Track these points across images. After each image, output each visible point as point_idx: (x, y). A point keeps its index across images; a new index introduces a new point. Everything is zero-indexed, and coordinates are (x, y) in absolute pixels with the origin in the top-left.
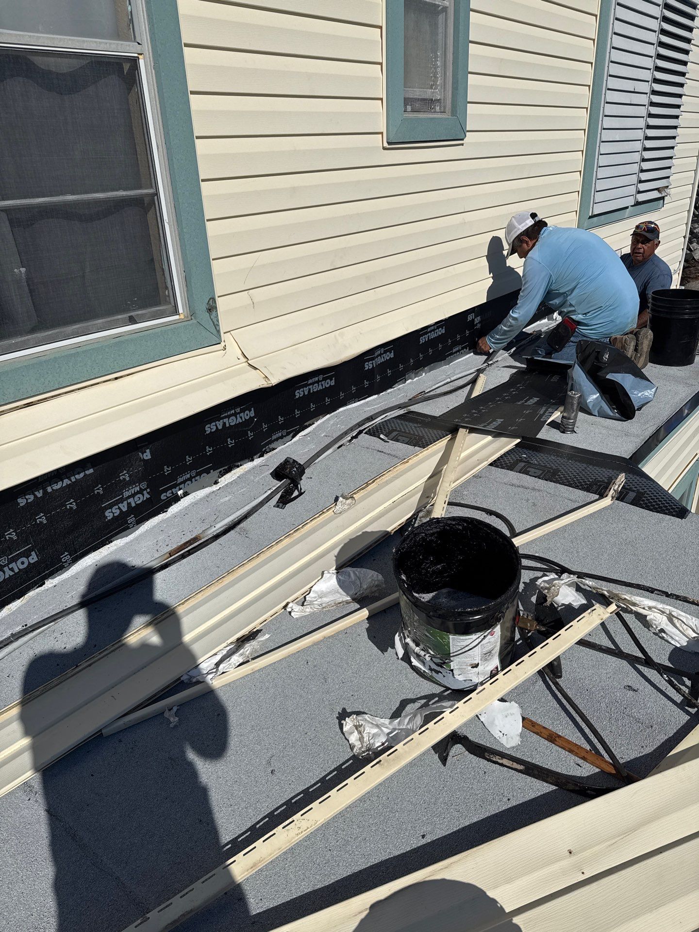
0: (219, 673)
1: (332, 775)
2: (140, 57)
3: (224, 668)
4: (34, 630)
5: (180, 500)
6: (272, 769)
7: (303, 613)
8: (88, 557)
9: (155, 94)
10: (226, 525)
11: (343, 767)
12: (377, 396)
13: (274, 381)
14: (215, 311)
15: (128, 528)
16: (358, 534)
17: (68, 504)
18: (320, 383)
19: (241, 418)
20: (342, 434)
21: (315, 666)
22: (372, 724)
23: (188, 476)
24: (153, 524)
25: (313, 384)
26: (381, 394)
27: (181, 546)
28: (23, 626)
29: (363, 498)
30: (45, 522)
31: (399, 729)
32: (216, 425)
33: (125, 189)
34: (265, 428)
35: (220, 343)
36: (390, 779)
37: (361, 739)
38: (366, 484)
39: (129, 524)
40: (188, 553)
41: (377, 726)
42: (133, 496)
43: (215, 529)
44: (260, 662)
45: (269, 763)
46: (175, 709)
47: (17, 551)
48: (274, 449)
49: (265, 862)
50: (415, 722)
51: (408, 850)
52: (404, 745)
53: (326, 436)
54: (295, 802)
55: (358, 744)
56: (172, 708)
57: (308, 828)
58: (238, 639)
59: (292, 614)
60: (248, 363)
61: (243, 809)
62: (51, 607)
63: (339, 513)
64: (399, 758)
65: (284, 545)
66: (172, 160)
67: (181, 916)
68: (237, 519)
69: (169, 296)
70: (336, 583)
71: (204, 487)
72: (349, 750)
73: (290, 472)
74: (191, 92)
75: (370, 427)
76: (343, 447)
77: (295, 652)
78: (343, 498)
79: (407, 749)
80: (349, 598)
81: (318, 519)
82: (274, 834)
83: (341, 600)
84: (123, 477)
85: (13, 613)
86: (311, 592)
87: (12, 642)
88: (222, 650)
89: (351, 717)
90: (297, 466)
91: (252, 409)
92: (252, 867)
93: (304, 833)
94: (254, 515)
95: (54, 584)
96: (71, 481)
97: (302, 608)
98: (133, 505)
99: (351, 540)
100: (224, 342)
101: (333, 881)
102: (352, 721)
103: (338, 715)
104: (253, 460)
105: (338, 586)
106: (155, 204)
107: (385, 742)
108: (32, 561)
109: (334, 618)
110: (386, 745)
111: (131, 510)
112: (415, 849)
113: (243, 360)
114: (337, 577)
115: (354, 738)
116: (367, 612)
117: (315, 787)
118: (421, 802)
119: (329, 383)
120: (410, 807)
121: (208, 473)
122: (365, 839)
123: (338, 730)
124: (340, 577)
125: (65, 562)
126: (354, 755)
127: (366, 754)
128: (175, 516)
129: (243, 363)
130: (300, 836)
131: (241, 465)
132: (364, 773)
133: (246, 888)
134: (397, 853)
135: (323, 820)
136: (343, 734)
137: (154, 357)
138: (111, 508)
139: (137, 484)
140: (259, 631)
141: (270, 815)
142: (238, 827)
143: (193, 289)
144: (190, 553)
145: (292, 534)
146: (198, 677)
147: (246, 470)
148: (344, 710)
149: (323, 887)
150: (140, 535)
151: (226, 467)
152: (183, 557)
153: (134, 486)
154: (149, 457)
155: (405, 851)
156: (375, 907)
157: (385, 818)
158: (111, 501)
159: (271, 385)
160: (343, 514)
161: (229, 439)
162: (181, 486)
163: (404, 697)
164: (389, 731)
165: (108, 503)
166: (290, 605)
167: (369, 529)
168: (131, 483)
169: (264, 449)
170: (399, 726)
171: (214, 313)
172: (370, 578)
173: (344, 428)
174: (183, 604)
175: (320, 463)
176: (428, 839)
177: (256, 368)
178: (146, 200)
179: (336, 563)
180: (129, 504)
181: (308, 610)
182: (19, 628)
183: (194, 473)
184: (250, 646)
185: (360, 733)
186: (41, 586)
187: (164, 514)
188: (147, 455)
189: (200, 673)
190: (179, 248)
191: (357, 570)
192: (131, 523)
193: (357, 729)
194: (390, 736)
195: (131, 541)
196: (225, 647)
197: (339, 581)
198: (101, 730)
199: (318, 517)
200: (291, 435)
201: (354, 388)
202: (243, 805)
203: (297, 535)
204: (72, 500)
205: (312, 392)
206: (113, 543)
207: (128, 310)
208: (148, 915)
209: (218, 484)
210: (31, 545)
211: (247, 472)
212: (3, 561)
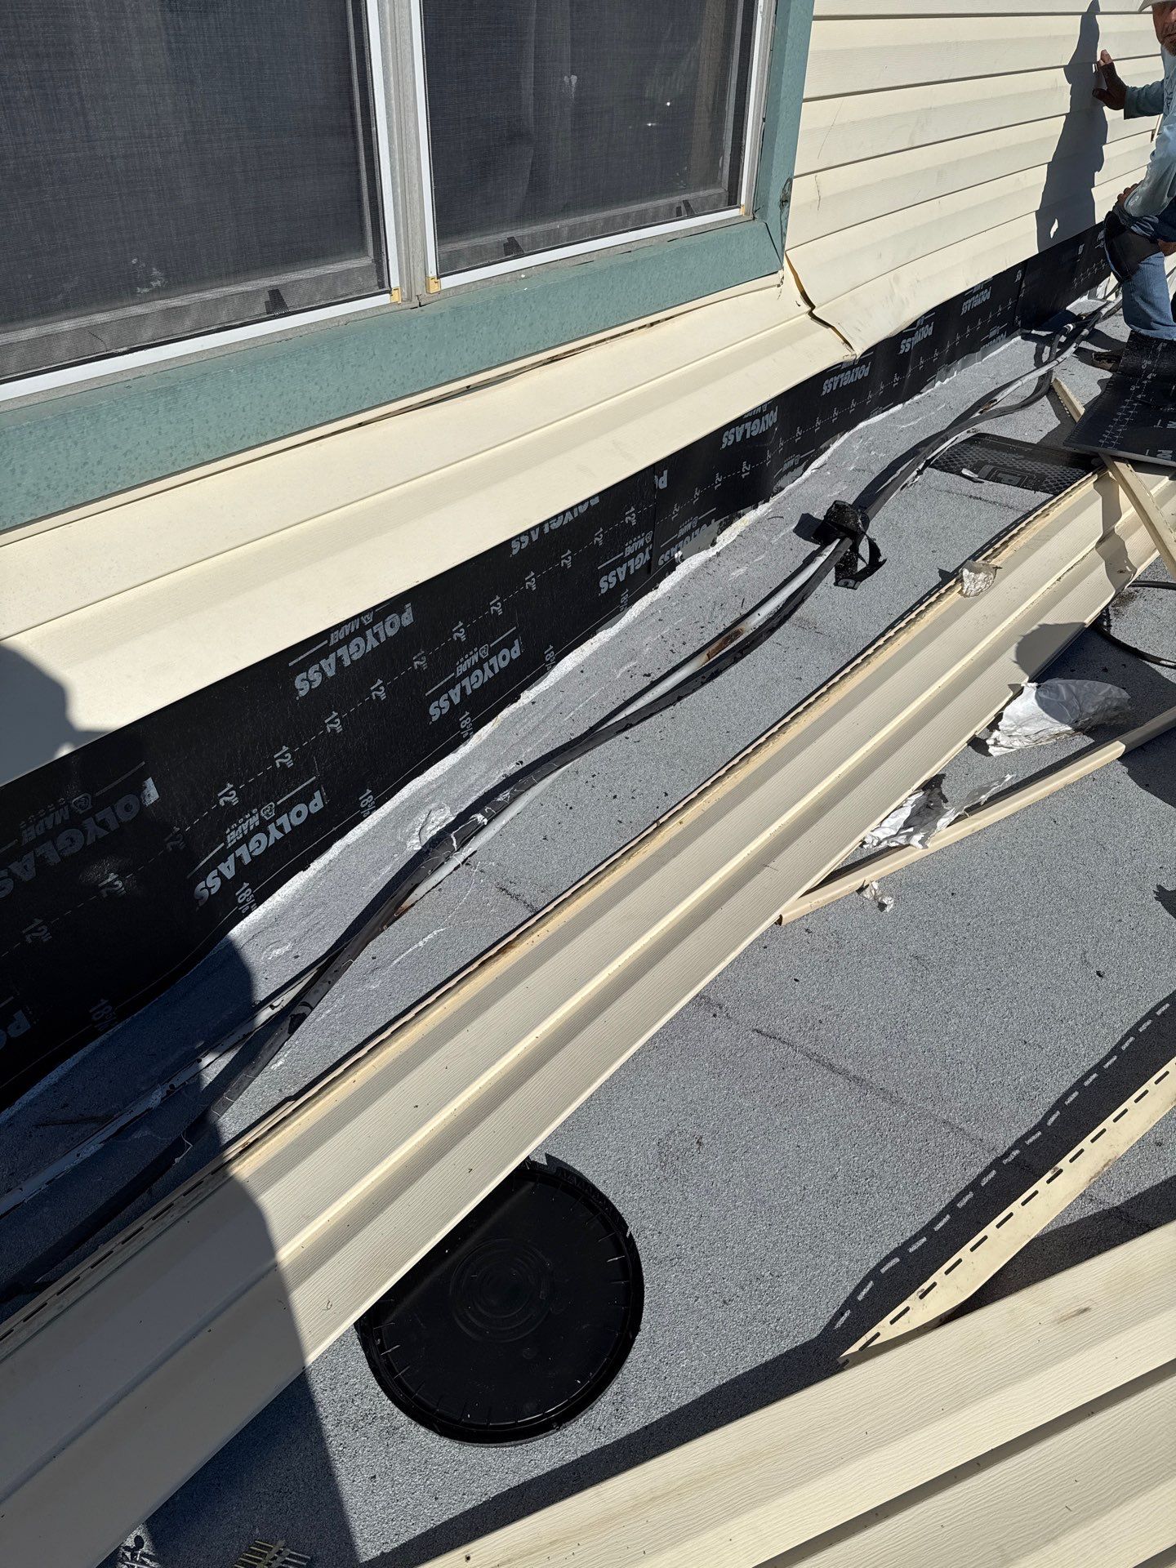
5: (678, 567)
6: (1095, 969)
12: (901, 405)
13: (859, 351)
14: (787, 205)
15: (619, 612)
18: (853, 370)
19: (766, 422)
21: (1071, 827)
23: (689, 526)
25: (845, 370)
26: (908, 403)
28: (518, 764)
30: (534, 588)
32: (735, 434)
34: (782, 447)
35: (776, 272)
39: (621, 605)
40: (740, 653)
42: (633, 554)
43: (759, 617)
44: (986, 819)
45: (1085, 962)
47: (499, 637)
48: (782, 489)
53: (860, 470)
60: (813, 315)
63: (976, 595)
65: (903, 646)
70: (1036, 704)
71: (699, 550)
78: (970, 571)
80: (1069, 728)
81: (938, 605)
83: (1056, 730)
84: (629, 518)
86: (1004, 716)
91: (777, 408)
95: (531, 700)
96: (573, 516)
98: (631, 571)
100: (783, 269)
103: (1155, 895)
104: (755, 507)
105: (1041, 710)
108: (514, 657)
109: (1061, 758)
111: (628, 580)
113: (803, 307)
114: (1037, 693)
116: (1119, 747)
119: (864, 371)
121: (709, 523)
125: (548, 662)
128: (668, 597)
129: (804, 313)
131: (744, 515)
138: (608, 573)
139: (642, 535)
147: (750, 524)
148: (1159, 887)
150: (630, 626)
151: (724, 518)
152: (734, 659)
153: (639, 537)
154: (665, 483)
158: (609, 562)
161: (744, 464)
162: (680, 545)
165: (606, 564)
167: (1049, 619)
168: (636, 531)
171: (786, 209)
172: (1101, 695)
177: (827, 326)
179: (1025, 672)
180: (626, 570)
182: (512, 768)
183: (695, 522)
186: (516, 701)
187: (654, 592)
191: (1074, 684)
192: (622, 603)
195: (618, 636)
197: (1041, 702)
200: (804, 464)
204: (568, 552)
205: (841, 385)
206: (597, 635)
207: (677, 191)
209: (716, 546)
210: (515, 628)
211: (752, 528)
212: (484, 651)
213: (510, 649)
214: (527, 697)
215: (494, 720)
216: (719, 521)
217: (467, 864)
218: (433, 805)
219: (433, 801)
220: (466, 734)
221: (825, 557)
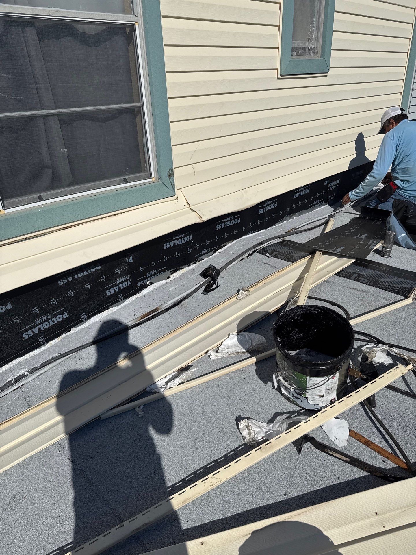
0: (167, 388)
1: (231, 453)
2: (136, 24)
3: (170, 385)
4: (64, 356)
5: (148, 287)
6: (196, 446)
7: (217, 357)
8: (96, 316)
9: (144, 46)
10: (173, 303)
11: (238, 449)
12: (265, 230)
13: (205, 219)
14: (172, 176)
15: (119, 301)
16: (251, 313)
17: (86, 286)
18: (231, 221)
19: (184, 240)
20: (243, 252)
21: (223, 389)
22: (257, 425)
23: (153, 273)
24: (132, 300)
25: (227, 221)
26: (268, 229)
27: (148, 313)
28: (58, 354)
29: (254, 291)
30: (73, 295)
31: (273, 430)
32: (170, 244)
33: (124, 103)
34: (198, 247)
35: (174, 196)
36: (267, 458)
37: (250, 434)
38: (257, 283)
39: (119, 299)
40: (151, 318)
41: (260, 427)
42: (122, 283)
43: (167, 305)
44: (191, 384)
45: (195, 443)
46: (142, 407)
47: (56, 311)
48: (202, 260)
49: (191, 500)
50: (282, 427)
51: (275, 502)
52: (275, 439)
53: (233, 253)
54: (209, 467)
55: (247, 437)
56: (140, 406)
57: (217, 483)
58: (179, 369)
59: (211, 357)
60: (190, 208)
61: (178, 468)
62: (74, 344)
63: (240, 299)
64: (272, 447)
65: (207, 317)
66: (152, 86)
67: (142, 526)
68: (179, 300)
69: (147, 167)
70: (237, 340)
71: (161, 280)
72: (242, 440)
73: (212, 273)
74: (164, 44)
75: (261, 249)
76: (243, 260)
77: (212, 379)
78: (243, 291)
79: (277, 442)
80: (244, 350)
81: (227, 302)
82: (197, 484)
83: (239, 351)
84: (117, 272)
85: (53, 346)
86: (222, 345)
87: (52, 362)
88: (170, 374)
89: (244, 420)
90: (216, 270)
91: (191, 235)
92: (183, 502)
93: (214, 485)
94: (189, 298)
95: (76, 331)
96: (88, 272)
97: (217, 354)
98: (122, 288)
99: (247, 316)
100: (177, 195)
101: (230, 515)
102: (245, 423)
103: (236, 419)
104: (190, 266)
105: (238, 343)
106: (141, 112)
107: (264, 437)
108: (65, 317)
109: (235, 361)
110: (264, 438)
111: (121, 291)
112: (280, 502)
113: (187, 206)
115: (245, 433)
116: (255, 359)
117: (221, 460)
118: (285, 474)
119: (237, 221)
120: (278, 477)
121: (164, 272)
122: (250, 493)
123: (236, 427)
124: (239, 337)
125: (83, 319)
126: (245, 443)
127: (252, 443)
128: (145, 296)
129: (187, 208)
130: (212, 487)
131: (183, 268)
132: (251, 454)
133: (180, 514)
134: (269, 503)
135: (226, 479)
136: (239, 430)
137: (137, 203)
138: (110, 289)
139: (125, 276)
140: (190, 366)
141: (195, 473)
142: (176, 478)
143: (161, 163)
144: (152, 318)
145: (212, 310)
146: (155, 389)
147: (186, 271)
148: (240, 415)
149: (224, 518)
150: (125, 306)
151: (174, 269)
152: (149, 319)
153: (123, 277)
154: (132, 261)
155: (274, 502)
156: (255, 533)
157: (262, 482)
158: (110, 285)
159: (203, 221)
160: (242, 300)
161: (177, 253)
162: (149, 279)
163: (276, 411)
164: (266, 430)
165: (108, 286)
166: (209, 352)
167: (258, 310)
168: (121, 275)
169: (197, 259)
170: (272, 428)
171: (172, 178)
172: (257, 339)
173: (245, 249)
174: (148, 346)
175: (229, 269)
176: (288, 497)
177: (194, 211)
178: (136, 109)
179: (237, 329)
180: (120, 288)
181: (220, 355)
182: (56, 355)
183: (156, 271)
184: (186, 374)
185: (249, 430)
186: (69, 331)
187: (139, 294)
188: (131, 260)
189: (157, 387)
190: (154, 138)
191: (250, 334)
192: (120, 298)
193: (247, 428)
194: (267, 433)
195: (120, 309)
196: (171, 373)
197: (239, 340)
198: (100, 416)
199: (227, 301)
200: (213, 251)
201: (251, 225)
202: (179, 466)
203: (215, 311)
204: (88, 284)
205: (226, 226)
206: (110, 309)
207: (124, 175)
208: (123, 523)
209: (170, 279)
210: (64, 308)
212: (49, 316)
213: (62, 315)
214: (74, 330)
215: (58, 338)
216: (170, 271)
217: (20, 389)
219: (24, 365)
220: (43, 343)
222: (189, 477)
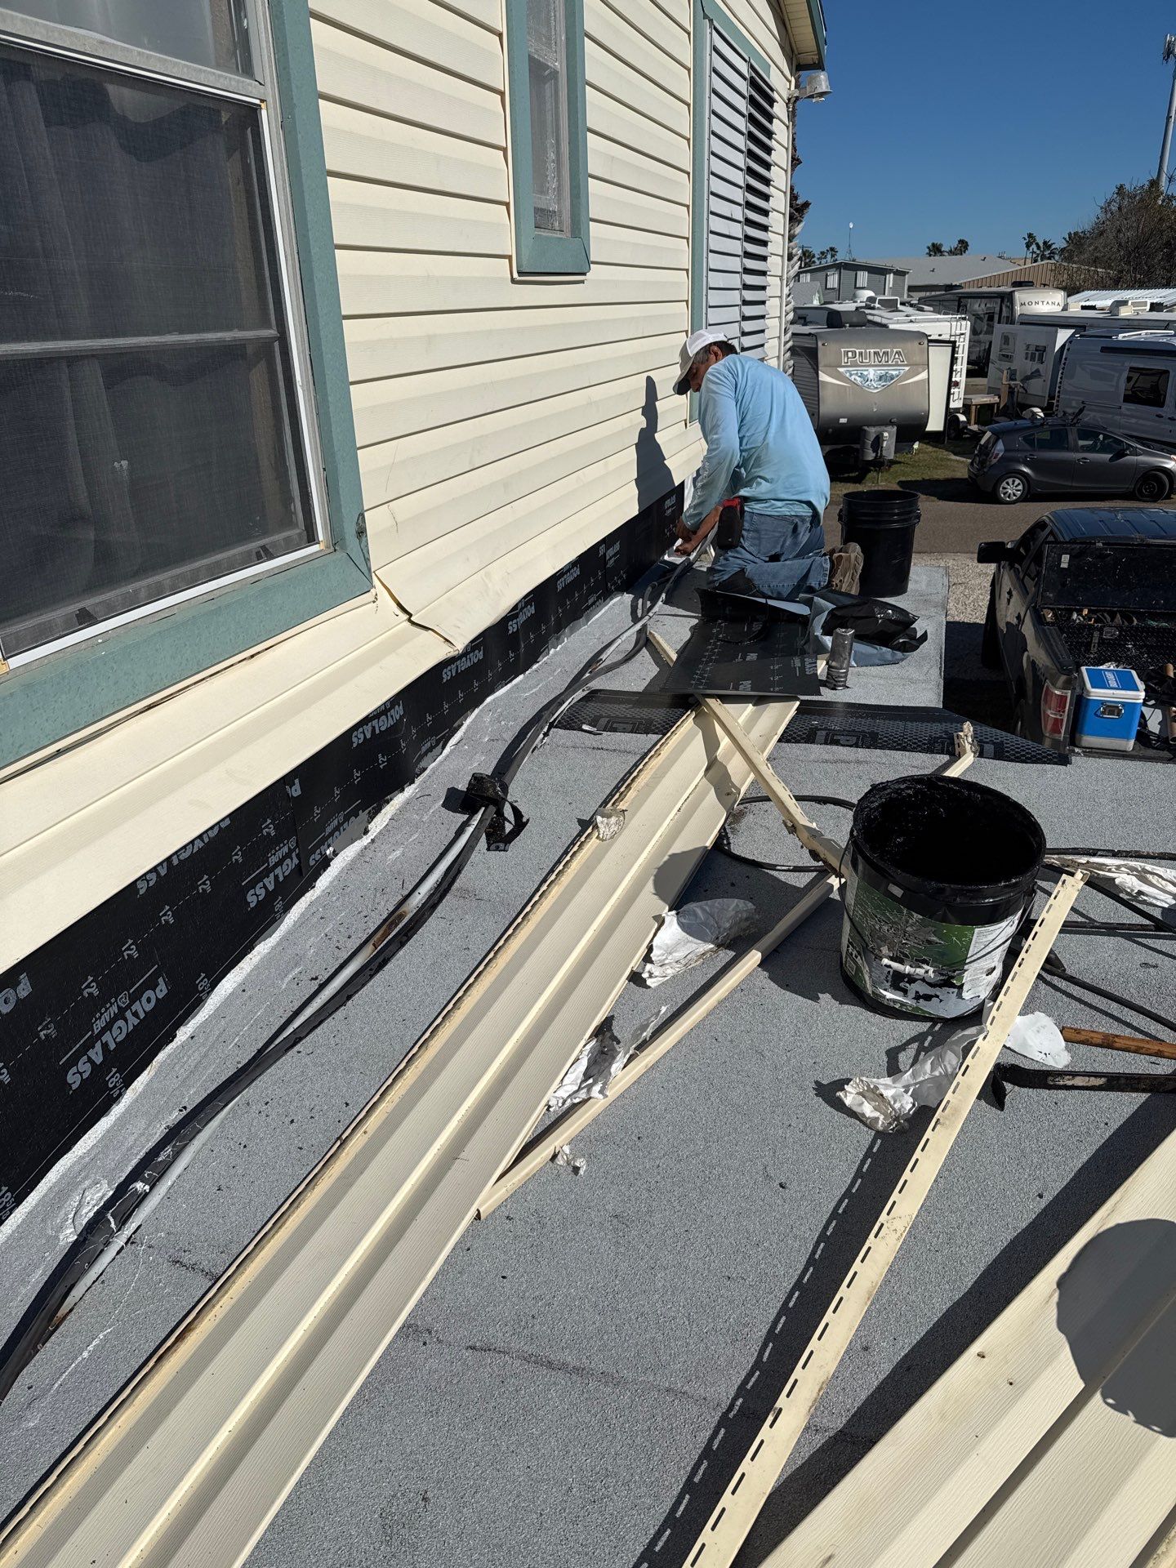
1: (867, 1164)
2: (262, 105)
5: (331, 863)
6: (778, 1182)
7: (664, 978)
8: (226, 979)
10: (437, 887)
11: (875, 1150)
12: (523, 675)
13: (460, 646)
14: (364, 534)
15: (275, 919)
16: (664, 859)
17: (201, 885)
18: (468, 656)
19: (392, 717)
21: (731, 1041)
23: (337, 822)
24: (300, 912)
26: (527, 673)
28: (181, 1111)
30: (171, 921)
32: (364, 732)
34: (415, 734)
35: (369, 591)
37: (880, 1107)
39: (276, 913)
40: (405, 937)
42: (279, 862)
43: (420, 896)
44: (655, 1053)
45: (767, 1176)
47: (140, 980)
50: (946, 1064)
51: (1034, 1217)
52: (953, 1093)
53: (493, 741)
54: (844, 1211)
55: (879, 1117)
59: (650, 982)
60: (410, 621)
63: (611, 838)
64: (953, 1114)
69: (295, 513)
70: (683, 931)
71: (351, 842)
72: (868, 1129)
76: (535, 750)
78: (603, 817)
79: (960, 1098)
80: (712, 946)
81: (581, 852)
82: (870, 1249)
83: (701, 950)
84: (267, 830)
86: (652, 949)
90: (499, 783)
91: (401, 702)
94: (467, 867)
95: (189, 1035)
96: (203, 841)
98: (280, 879)
99: (661, 869)
100: (375, 587)
102: (852, 1090)
104: (402, 790)
105: (684, 934)
107: (914, 1102)
108: (160, 996)
110: (916, 1105)
111: (279, 888)
113: (402, 616)
114: (678, 919)
115: (868, 1110)
116: (757, 955)
117: (857, 1186)
119: (478, 655)
121: (356, 815)
123: (832, 1109)
124: (683, 921)
125: (203, 990)
126: (879, 1132)
127: (895, 1125)
128: (327, 893)
129: (404, 621)
131: (391, 800)
132: (928, 1140)
134: (1022, 1225)
136: (845, 1110)
137: (303, 615)
138: (255, 887)
139: (285, 842)
141: (823, 1238)
143: (342, 498)
144: (407, 937)
145: (554, 880)
147: (399, 806)
148: (820, 1086)
150: (290, 933)
151: (375, 805)
153: (281, 845)
154: (299, 792)
155: (1032, 1219)
158: (254, 875)
160: (617, 838)
161: (380, 756)
162: (329, 841)
163: (885, 1047)
164: (902, 1090)
165: (249, 879)
167: (677, 848)
168: (278, 839)
169: (416, 770)
171: (363, 539)
177: (426, 629)
179: (665, 902)
180: (275, 878)
181: (670, 971)
182: (175, 1117)
183: (341, 817)
185: (873, 1099)
186: (172, 1041)
187: (312, 891)
188: (296, 790)
191: (707, 905)
192: (278, 911)
193: (864, 1097)
194: (909, 1094)
195: (278, 943)
197: (682, 925)
198: (478, 1209)
199: (578, 850)
200: (441, 744)
202: (775, 1238)
203: (566, 879)
204: (205, 877)
205: (459, 671)
206: (256, 949)
207: (254, 538)
209: (369, 834)
210: (156, 966)
211: (402, 810)
212: (123, 1000)
213: (154, 990)
214: (183, 1034)
215: (150, 1067)
216: (367, 811)
217: (132, 1244)
218: (87, 1183)
220: (118, 1092)
221: (474, 827)
222: (819, 1252)
